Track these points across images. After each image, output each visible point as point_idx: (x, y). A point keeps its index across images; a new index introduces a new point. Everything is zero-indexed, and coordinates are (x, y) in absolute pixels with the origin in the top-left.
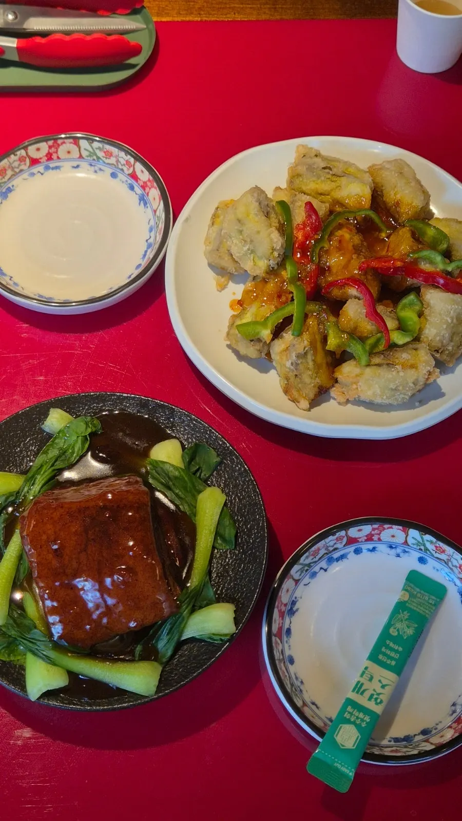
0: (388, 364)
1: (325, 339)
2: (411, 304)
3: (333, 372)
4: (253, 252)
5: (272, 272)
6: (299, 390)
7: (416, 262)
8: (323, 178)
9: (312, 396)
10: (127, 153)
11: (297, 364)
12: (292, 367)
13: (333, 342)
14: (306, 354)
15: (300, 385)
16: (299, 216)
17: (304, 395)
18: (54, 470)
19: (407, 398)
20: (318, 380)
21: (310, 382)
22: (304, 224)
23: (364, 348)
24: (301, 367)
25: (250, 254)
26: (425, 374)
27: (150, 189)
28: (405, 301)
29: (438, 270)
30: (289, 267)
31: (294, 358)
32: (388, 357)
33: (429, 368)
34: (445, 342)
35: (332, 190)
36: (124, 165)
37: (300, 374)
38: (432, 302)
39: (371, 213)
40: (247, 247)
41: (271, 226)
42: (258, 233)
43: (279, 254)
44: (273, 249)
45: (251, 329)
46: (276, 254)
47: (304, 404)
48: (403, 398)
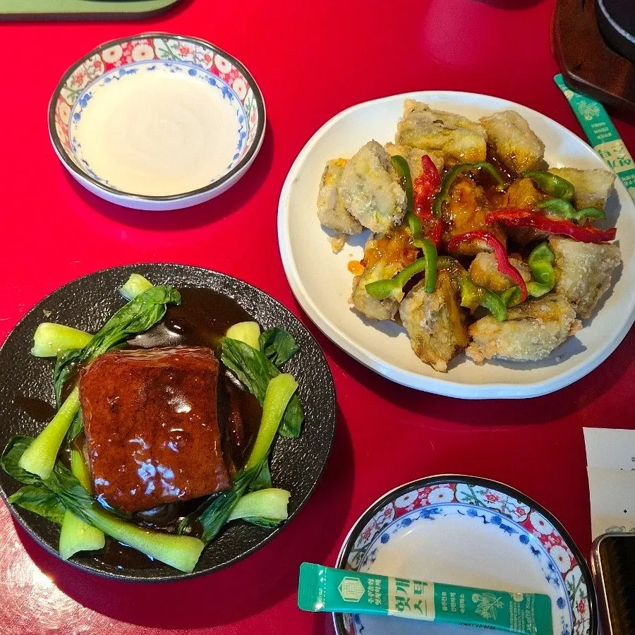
0: (527, 318)
1: (458, 296)
2: (543, 256)
3: (468, 330)
4: (375, 208)
5: (396, 229)
6: (435, 351)
7: (542, 212)
8: (435, 132)
9: (449, 356)
11: (432, 323)
12: (427, 327)
13: (467, 298)
14: (440, 311)
15: (436, 345)
16: (417, 170)
17: (441, 355)
19: (549, 352)
20: (454, 339)
21: (446, 341)
22: (422, 178)
23: (500, 302)
24: (437, 326)
25: (373, 210)
26: (568, 326)
27: (234, 80)
28: (537, 252)
29: (566, 219)
30: (412, 223)
31: (430, 315)
32: (527, 310)
33: (571, 320)
34: (581, 292)
35: (444, 144)
37: (436, 333)
38: (564, 252)
39: (488, 166)
40: (369, 204)
41: (392, 180)
42: (380, 188)
43: (402, 209)
44: (397, 205)
45: (381, 289)
46: (399, 210)
47: (442, 365)
48: (545, 353)
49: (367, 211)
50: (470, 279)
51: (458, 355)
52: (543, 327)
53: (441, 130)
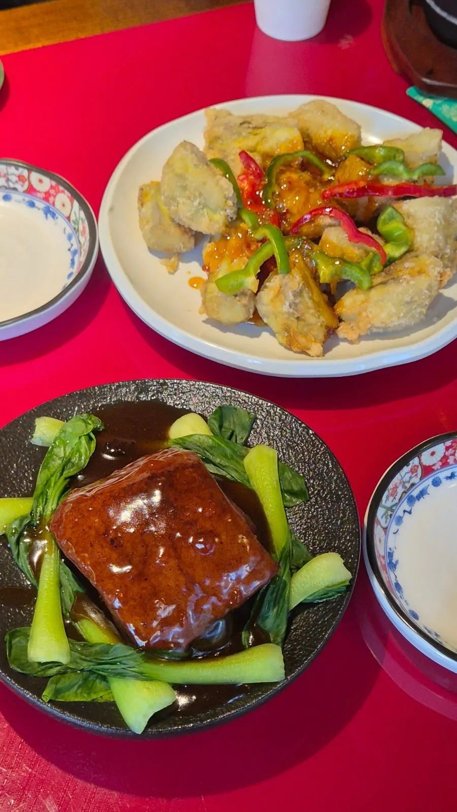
0: (393, 279)
1: (315, 276)
2: (391, 219)
3: (334, 310)
4: (205, 206)
5: (232, 224)
6: (305, 335)
7: (377, 179)
9: (322, 337)
10: (17, 167)
11: (296, 304)
12: (291, 310)
13: (325, 272)
14: (301, 291)
15: (305, 329)
16: (237, 167)
17: (313, 339)
18: (66, 479)
19: (424, 310)
20: (322, 319)
21: (316, 319)
22: (244, 174)
23: (361, 269)
24: (301, 307)
25: (202, 209)
26: (437, 276)
27: (55, 196)
28: (383, 217)
29: (403, 181)
30: (245, 217)
31: (291, 297)
32: (390, 272)
33: (439, 269)
34: (441, 245)
36: (16, 182)
37: (303, 315)
38: (412, 210)
39: (307, 154)
40: (198, 201)
41: (215, 175)
42: (205, 184)
43: (233, 203)
44: (227, 199)
45: (233, 282)
46: (230, 203)
47: (317, 348)
48: (420, 313)
49: (197, 211)
50: (322, 253)
51: (330, 335)
52: (412, 282)
53: (250, 130)
